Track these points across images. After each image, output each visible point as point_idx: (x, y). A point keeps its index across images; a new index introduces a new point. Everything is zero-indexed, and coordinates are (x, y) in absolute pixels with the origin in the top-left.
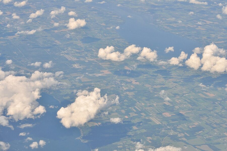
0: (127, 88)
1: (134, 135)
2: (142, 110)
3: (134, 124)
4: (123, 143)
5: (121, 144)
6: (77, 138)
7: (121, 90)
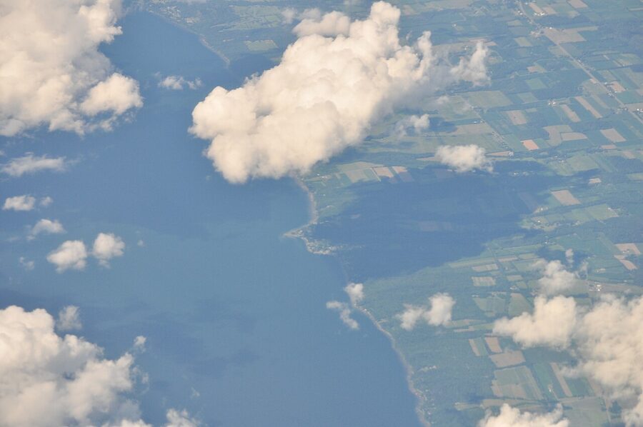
0: (550, 11)
1: (556, 229)
2: (607, 117)
3: (558, 181)
4: (499, 264)
5: (489, 267)
6: (289, 234)
7: (518, 18)
